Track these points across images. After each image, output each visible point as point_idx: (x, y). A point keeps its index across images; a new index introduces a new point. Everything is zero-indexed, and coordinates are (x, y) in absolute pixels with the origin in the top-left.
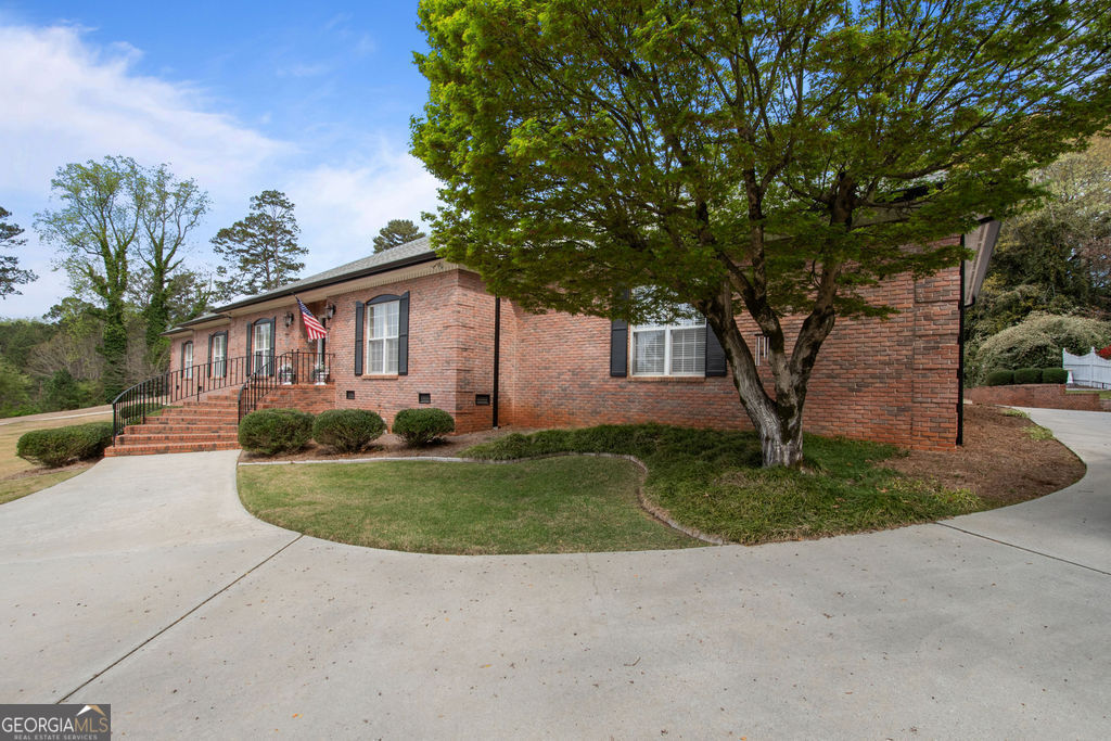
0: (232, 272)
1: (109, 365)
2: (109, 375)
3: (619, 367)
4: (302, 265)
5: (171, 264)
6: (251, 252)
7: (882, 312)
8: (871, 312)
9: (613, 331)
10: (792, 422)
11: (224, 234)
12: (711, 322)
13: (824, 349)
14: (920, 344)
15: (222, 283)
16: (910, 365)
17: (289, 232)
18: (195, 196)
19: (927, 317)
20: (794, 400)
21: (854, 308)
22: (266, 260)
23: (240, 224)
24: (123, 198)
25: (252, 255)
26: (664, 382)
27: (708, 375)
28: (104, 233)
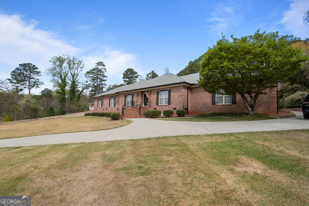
0: (89, 82)
1: (62, 105)
2: (62, 107)
3: (214, 103)
4: (106, 80)
5: (76, 81)
6: (94, 77)
7: (265, 94)
8: (264, 94)
9: (212, 96)
10: (253, 109)
11: (88, 73)
12: (241, 95)
13: (258, 99)
14: (271, 98)
15: (87, 85)
16: (269, 102)
17: (103, 72)
18: (82, 64)
19: (272, 94)
20: (253, 105)
21: (261, 93)
22: (97, 79)
23: (91, 70)
24: (65, 65)
25: (94, 78)
26: (223, 105)
27: (232, 104)
28: (61, 73)
